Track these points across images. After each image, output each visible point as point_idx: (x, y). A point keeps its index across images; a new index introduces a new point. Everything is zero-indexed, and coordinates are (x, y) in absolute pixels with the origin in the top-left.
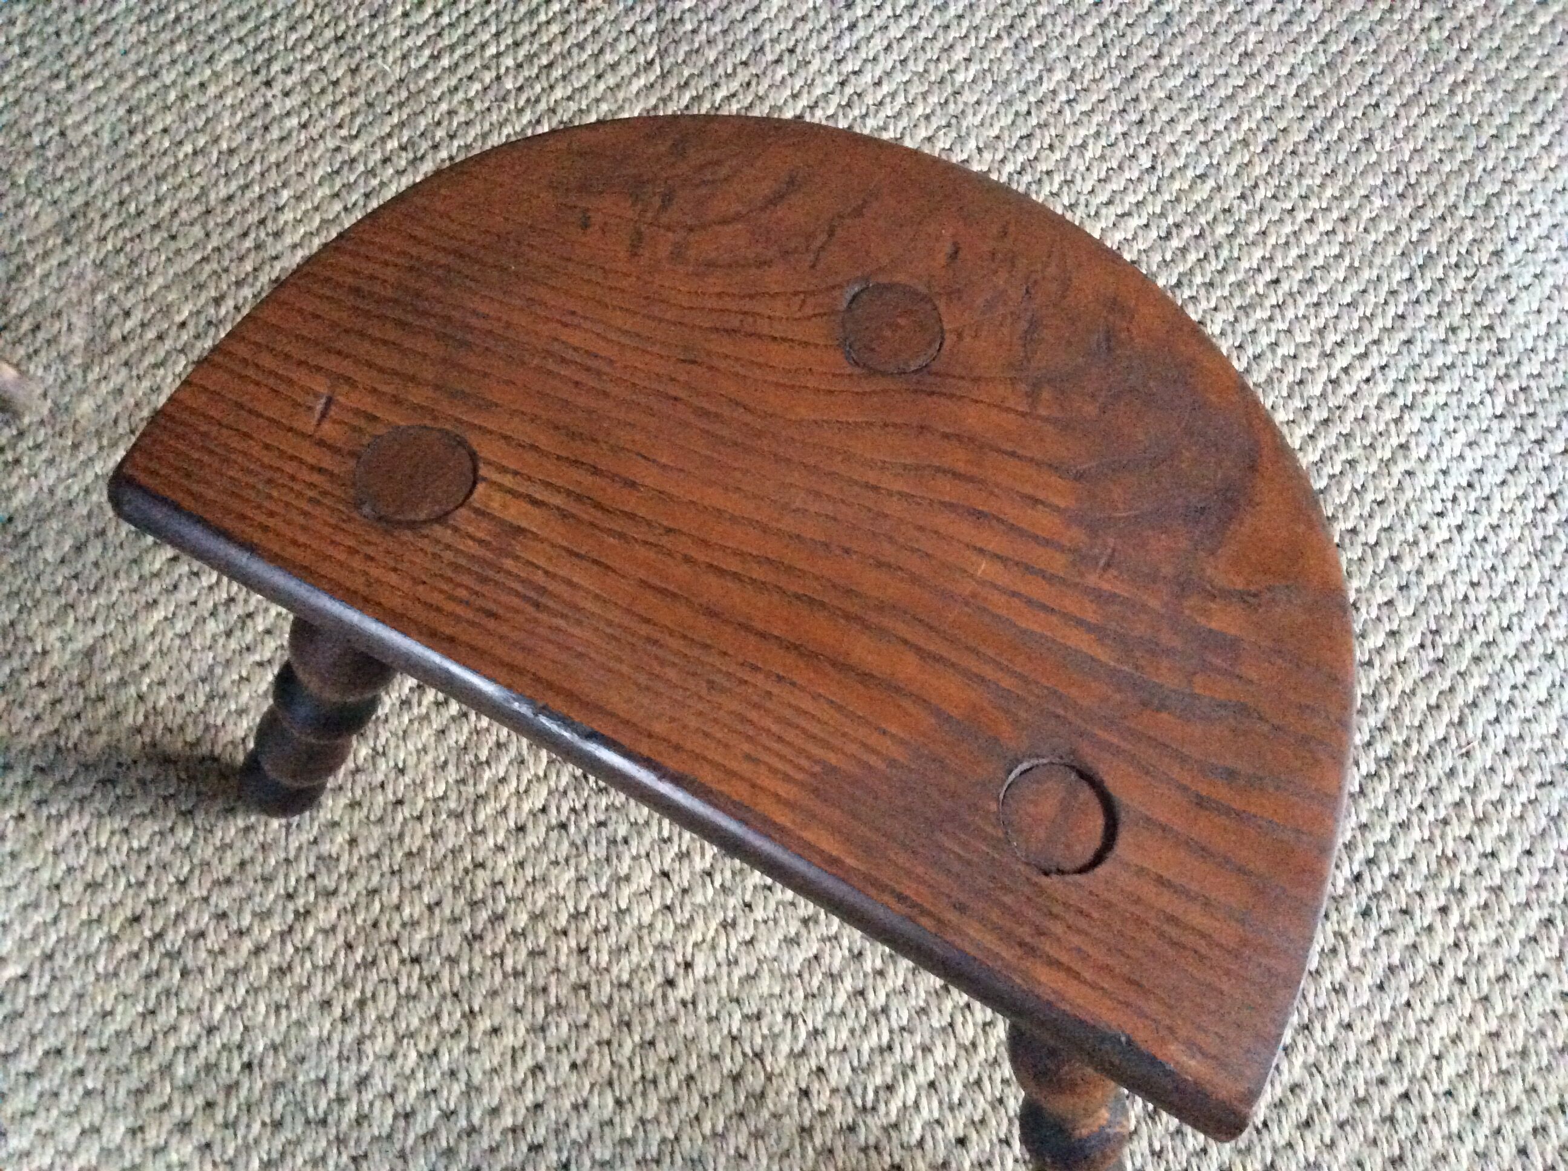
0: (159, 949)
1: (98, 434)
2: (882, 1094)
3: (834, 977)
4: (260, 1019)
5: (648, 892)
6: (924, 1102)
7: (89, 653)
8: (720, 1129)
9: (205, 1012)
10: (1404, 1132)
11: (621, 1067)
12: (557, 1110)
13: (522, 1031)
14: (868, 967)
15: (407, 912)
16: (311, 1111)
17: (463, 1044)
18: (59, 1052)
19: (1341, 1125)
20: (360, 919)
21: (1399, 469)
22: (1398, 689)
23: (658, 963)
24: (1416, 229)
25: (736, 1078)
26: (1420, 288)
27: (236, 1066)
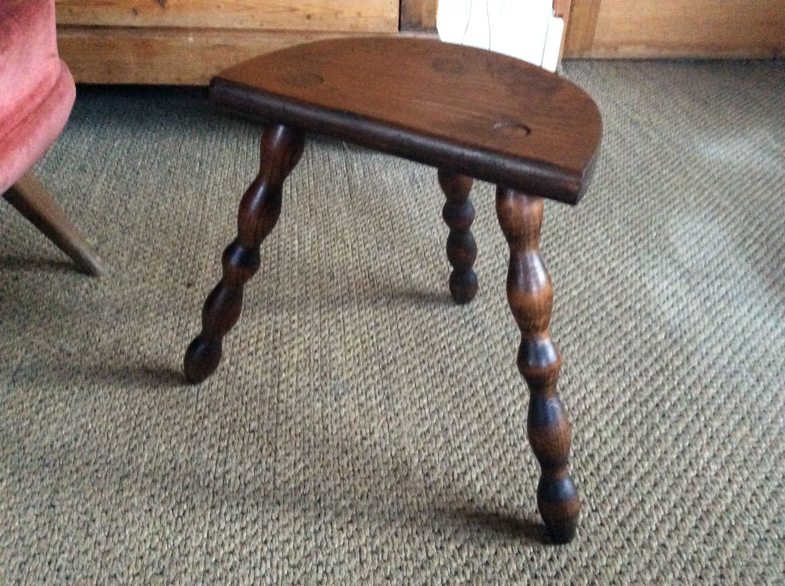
0: (138, 429)
1: (130, 282)
2: (461, 476)
3: (437, 437)
4: (181, 451)
5: (353, 410)
6: (480, 478)
7: (119, 341)
8: (389, 486)
9: (156, 450)
10: (699, 488)
11: (343, 466)
12: (315, 481)
13: (299, 455)
14: (450, 433)
15: (248, 418)
16: (201, 483)
17: (272, 459)
18: (87, 464)
19: (671, 486)
20: (228, 420)
21: (643, 291)
22: (659, 349)
23: (359, 432)
24: (634, 232)
25: (395, 470)
26: (639, 246)
27: (169, 467)
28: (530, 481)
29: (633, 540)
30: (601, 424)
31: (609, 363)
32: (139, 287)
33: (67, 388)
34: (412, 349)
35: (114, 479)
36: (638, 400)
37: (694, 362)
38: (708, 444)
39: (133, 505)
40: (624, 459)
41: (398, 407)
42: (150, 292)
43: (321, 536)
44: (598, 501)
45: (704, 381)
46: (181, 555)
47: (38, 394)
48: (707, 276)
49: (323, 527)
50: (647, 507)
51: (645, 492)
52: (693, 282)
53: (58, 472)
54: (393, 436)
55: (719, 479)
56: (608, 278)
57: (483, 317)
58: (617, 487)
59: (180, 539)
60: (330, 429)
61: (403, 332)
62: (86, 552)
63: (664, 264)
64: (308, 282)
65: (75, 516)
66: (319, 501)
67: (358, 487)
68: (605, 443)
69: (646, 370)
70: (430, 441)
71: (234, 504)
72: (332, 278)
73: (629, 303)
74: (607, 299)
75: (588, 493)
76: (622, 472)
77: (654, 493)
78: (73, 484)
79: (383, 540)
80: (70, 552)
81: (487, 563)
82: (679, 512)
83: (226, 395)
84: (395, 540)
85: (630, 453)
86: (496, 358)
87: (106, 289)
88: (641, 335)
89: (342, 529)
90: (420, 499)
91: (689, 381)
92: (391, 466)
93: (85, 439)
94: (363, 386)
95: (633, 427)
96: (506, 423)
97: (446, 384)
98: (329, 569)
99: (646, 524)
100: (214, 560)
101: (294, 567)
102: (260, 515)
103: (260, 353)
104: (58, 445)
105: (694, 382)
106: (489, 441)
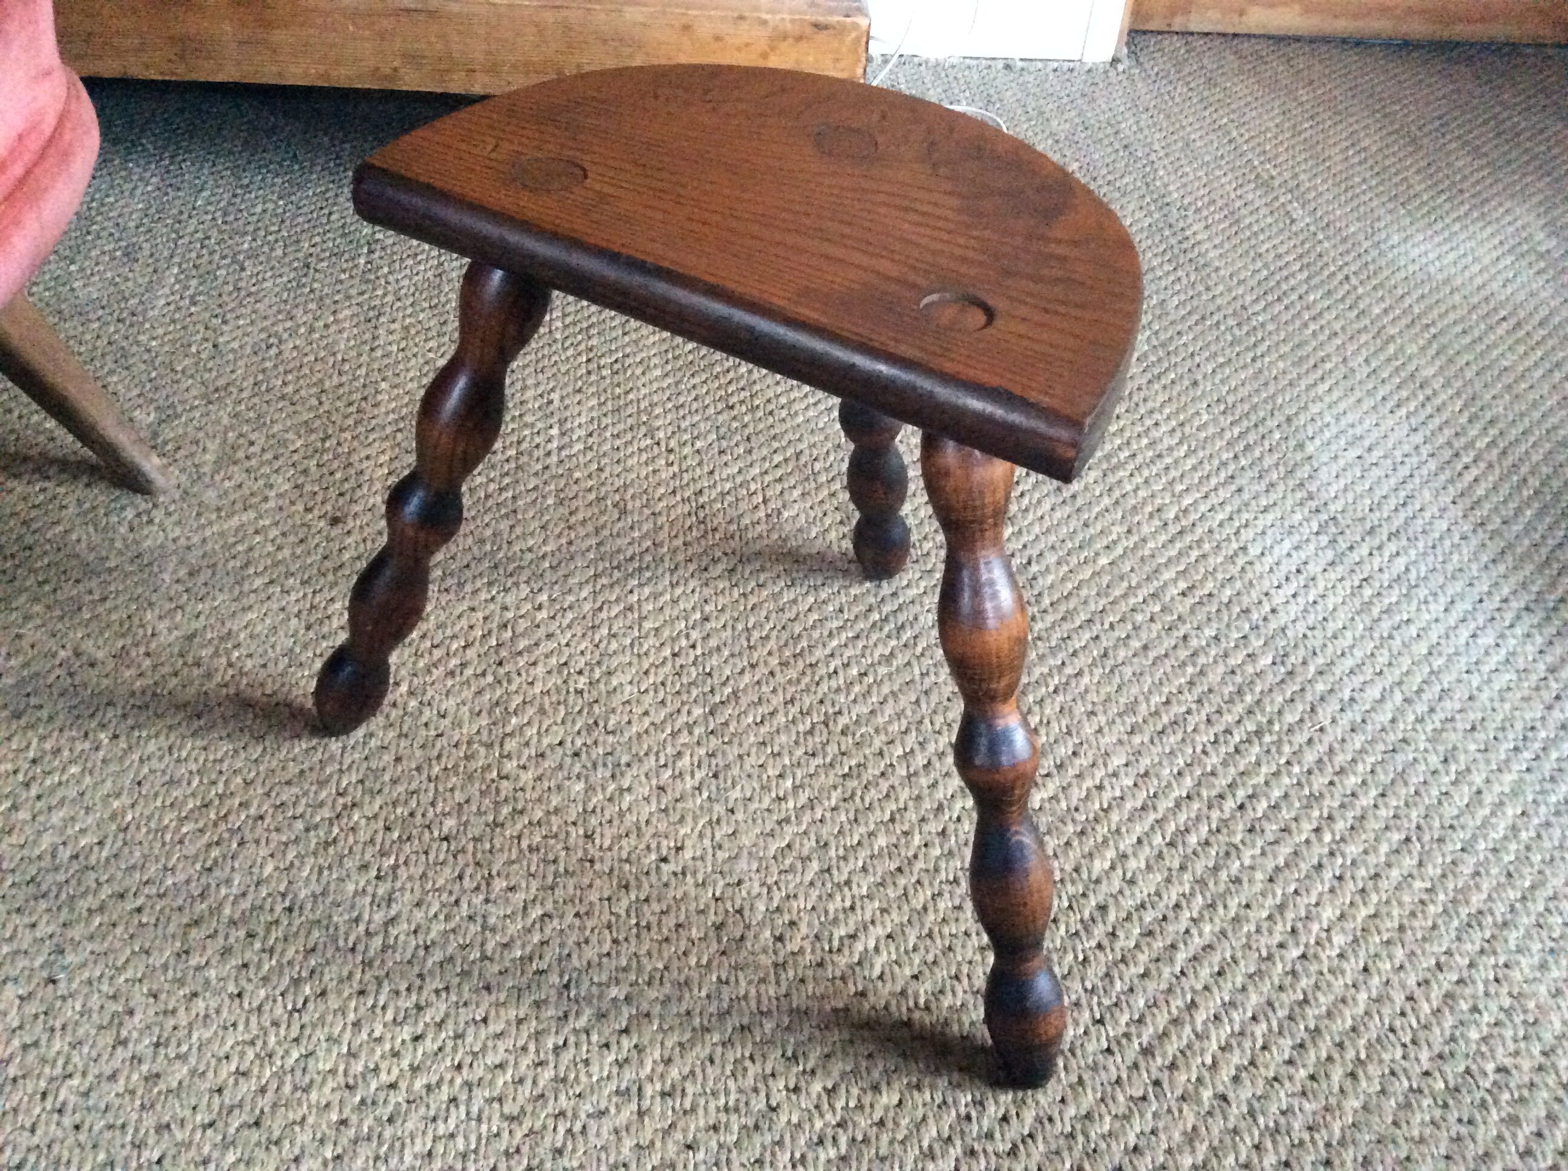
0: (223, 827)
1: (219, 510)
2: (846, 942)
3: (806, 860)
4: (305, 874)
5: (647, 799)
6: (882, 947)
7: (191, 637)
8: (704, 962)
9: (256, 870)
10: (1304, 982)
11: (618, 916)
12: (562, 945)
13: (533, 891)
14: (832, 853)
15: (439, 810)
16: (341, 943)
17: (481, 897)
18: (122, 896)
19: (1250, 976)
20: (399, 811)
21: (1241, 561)
22: (1258, 689)
23: (653, 846)
24: (1236, 431)
25: (719, 927)
26: (1243, 462)
27: (279, 908)
28: (978, 957)
29: (1166, 1086)
30: (1127, 842)
31: (1157, 713)
32: (235, 522)
33: (86, 735)
34: (772, 673)
35: (171, 929)
36: (1205, 793)
37: (1324, 716)
38: (1332, 890)
39: (207, 982)
40: (1165, 918)
41: (736, 794)
42: (257, 532)
43: (567, 1056)
44: (1106, 1002)
45: (1340, 759)
46: (295, 1088)
47: (28, 747)
48: (1372, 531)
49: (572, 1039)
50: (1200, 1017)
51: (1199, 987)
52: (1343, 545)
53: (65, 910)
54: (721, 855)
55: (1345, 965)
56: (1173, 529)
57: (918, 608)
58: (1145, 975)
59: (295, 1055)
60: (597, 836)
61: (756, 635)
62: (113, 1077)
63: (1289, 502)
64: (573, 520)
65: (95, 1001)
66: (567, 986)
67: (645, 960)
68: (1132, 882)
69: (1228, 731)
70: (792, 869)
71: (403, 987)
72: (624, 512)
73: (1210, 585)
74: (1167, 575)
75: (1089, 986)
76: (1159, 944)
77: (1215, 990)
78: (91, 938)
79: (686, 1070)
80: (84, 1074)
81: (881, 1123)
82: (1260, 1030)
83: (398, 760)
84: (709, 1070)
85: (1177, 906)
86: (934, 698)
87: (168, 522)
88: (1226, 655)
89: (607, 1046)
90: (763, 987)
91: (1310, 757)
92: (712, 918)
93: (120, 843)
94: (669, 750)
95: (1189, 851)
96: (943, 833)
97: (832, 749)
98: (577, 1127)
99: (1194, 1054)
100: (358, 1098)
101: (512, 1119)
102: (453, 1012)
103: (469, 672)
104: (65, 854)
105: (1320, 761)
106: (906, 869)
